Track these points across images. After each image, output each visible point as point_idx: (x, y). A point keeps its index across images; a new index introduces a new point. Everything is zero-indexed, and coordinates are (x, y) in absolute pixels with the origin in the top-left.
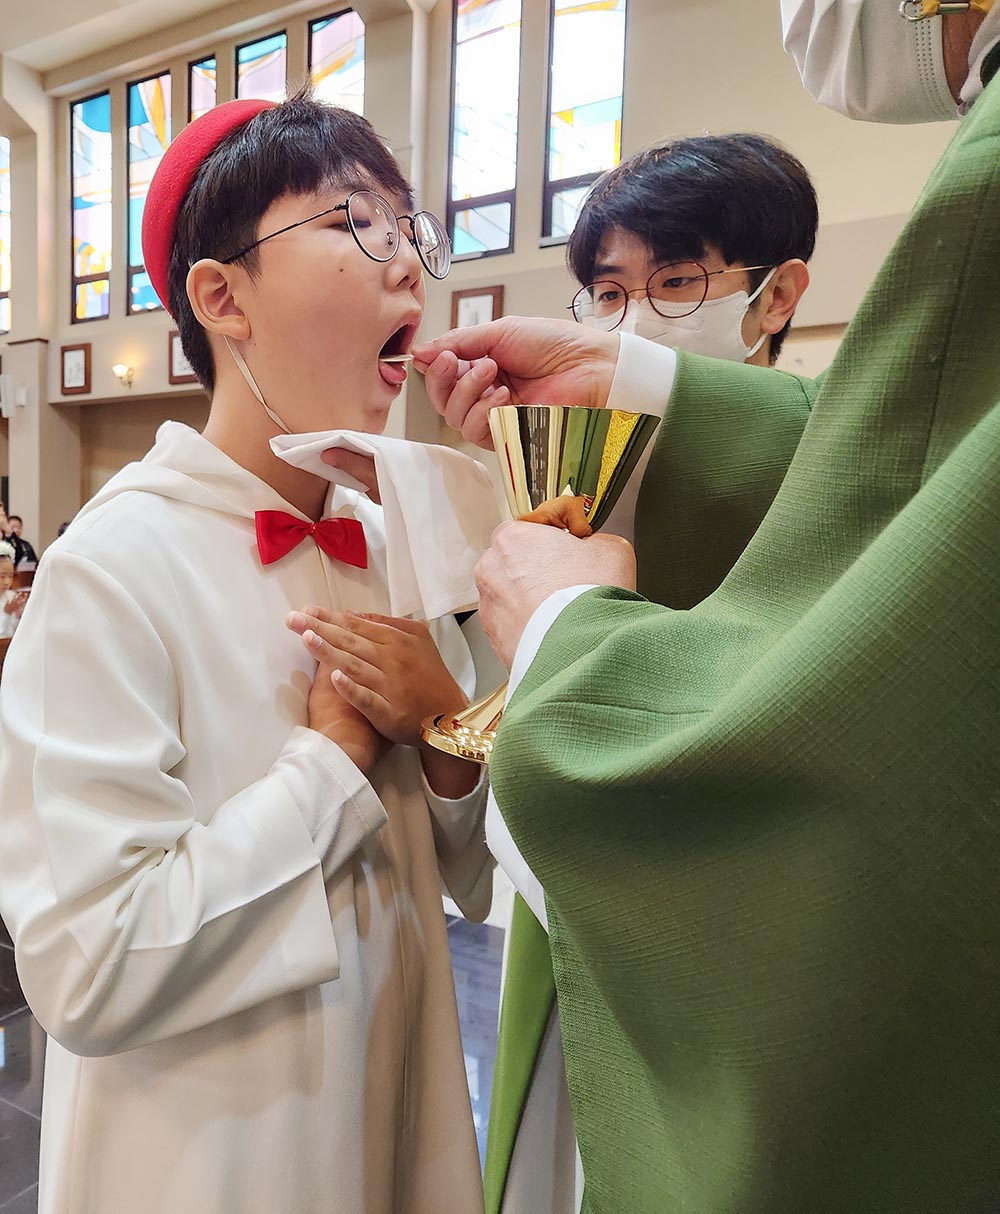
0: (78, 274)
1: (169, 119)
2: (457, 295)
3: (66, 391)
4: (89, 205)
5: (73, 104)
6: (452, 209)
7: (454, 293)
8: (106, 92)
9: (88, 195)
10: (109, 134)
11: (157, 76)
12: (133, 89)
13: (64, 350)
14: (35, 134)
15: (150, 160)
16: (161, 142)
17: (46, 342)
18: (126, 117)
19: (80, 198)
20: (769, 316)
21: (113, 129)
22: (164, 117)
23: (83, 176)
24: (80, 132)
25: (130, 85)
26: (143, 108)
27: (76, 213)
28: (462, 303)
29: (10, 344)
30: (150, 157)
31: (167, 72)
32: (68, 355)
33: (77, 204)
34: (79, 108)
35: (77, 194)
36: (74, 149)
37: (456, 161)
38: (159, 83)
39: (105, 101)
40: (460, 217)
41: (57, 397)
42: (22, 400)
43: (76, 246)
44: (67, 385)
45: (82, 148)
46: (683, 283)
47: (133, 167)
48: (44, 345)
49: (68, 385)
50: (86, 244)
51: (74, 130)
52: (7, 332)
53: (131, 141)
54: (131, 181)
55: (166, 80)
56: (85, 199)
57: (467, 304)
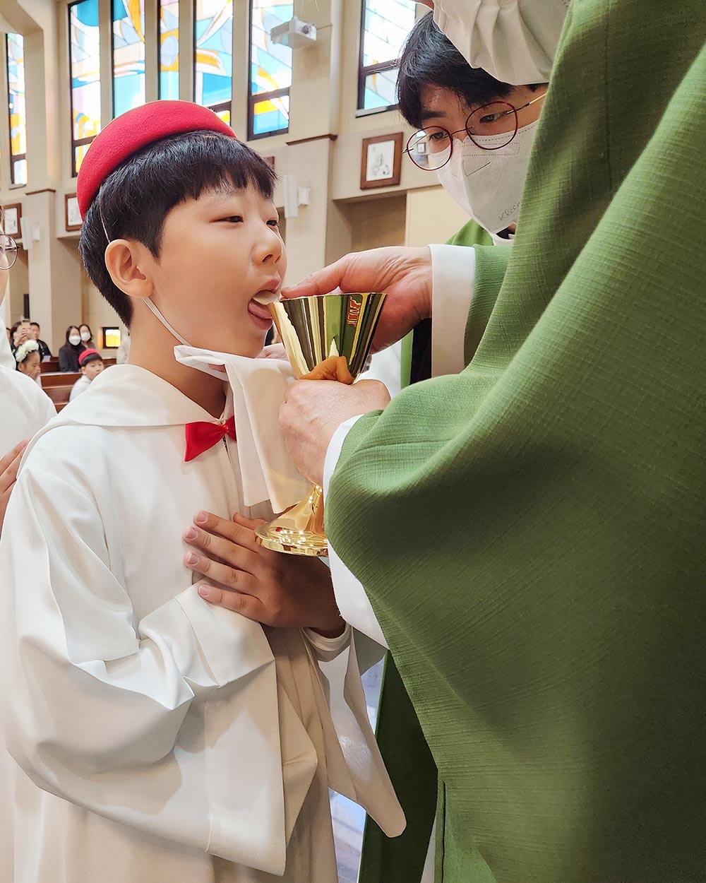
0: (76, 138)
1: (143, 13)
2: (367, 142)
3: (69, 229)
4: (83, 84)
5: (70, 6)
6: (363, 73)
7: (364, 140)
9: (82, 76)
10: (98, 28)
13: (67, 197)
14: (42, 30)
15: (129, 47)
16: (135, 32)
17: (54, 191)
18: (111, 13)
19: (77, 78)
21: (101, 24)
22: (140, 12)
23: (78, 61)
24: (76, 28)
26: (123, 6)
27: (74, 90)
28: (371, 147)
29: (27, 194)
30: (129, 44)
32: (70, 201)
33: (75, 83)
34: (74, 8)
35: (74, 76)
36: (72, 41)
37: (366, 34)
40: (369, 79)
41: (63, 233)
42: (37, 237)
43: (74, 117)
44: (70, 223)
45: (76, 39)
46: (496, 118)
47: (116, 52)
48: (52, 193)
50: (81, 114)
51: (72, 26)
52: (25, 185)
53: (115, 32)
54: (115, 64)
56: (80, 79)
57: (374, 149)
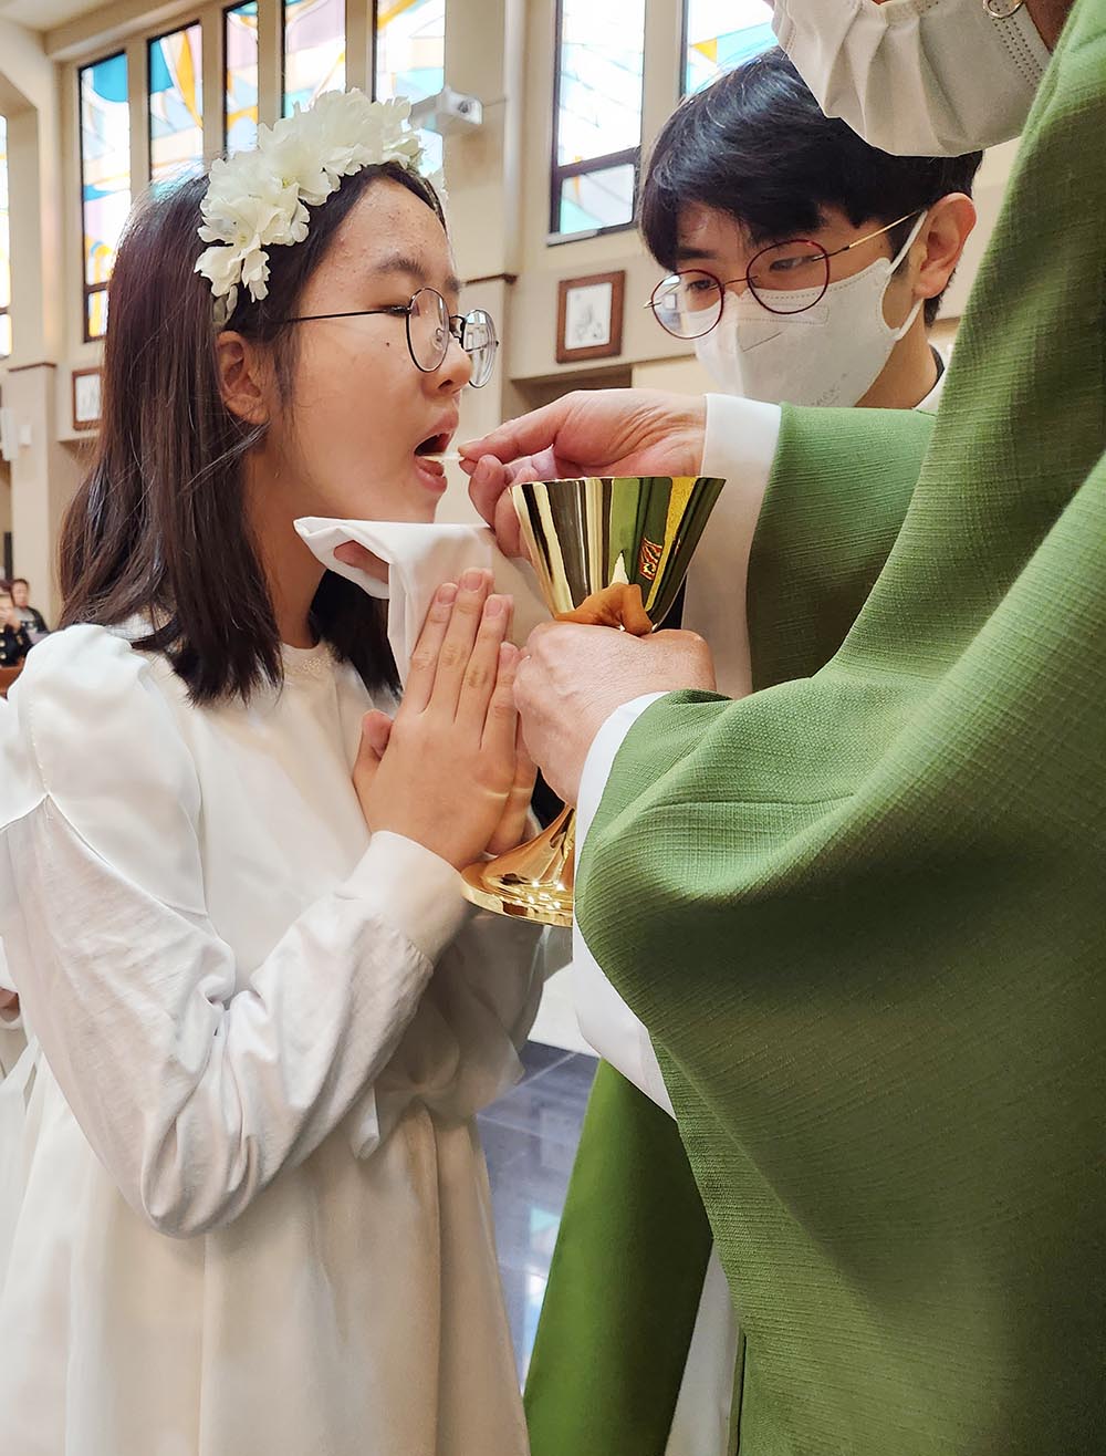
0: (91, 281)
1: (199, 81)
2: (566, 286)
3: (78, 426)
4: (100, 195)
5: (81, 70)
6: (558, 177)
7: (561, 282)
8: (121, 53)
9: (102, 181)
10: (127, 104)
11: (184, 28)
12: (155, 47)
13: (76, 375)
14: (35, 109)
15: (176, 135)
16: (190, 110)
17: (53, 366)
18: (146, 81)
19: (91, 185)
20: (924, 275)
21: (131, 98)
22: (194, 81)
23: (94, 158)
24: (91, 105)
25: (151, 41)
26: (167, 70)
27: (86, 204)
28: (570, 295)
29: (12, 370)
30: (175, 131)
31: (196, 23)
32: (80, 381)
33: (88, 193)
34: (89, 74)
35: (88, 181)
36: (85, 124)
37: (562, 113)
38: (186, 37)
39: (121, 63)
40: (568, 186)
41: (68, 434)
42: (26, 438)
43: (89, 245)
45: (93, 123)
46: (795, 264)
47: (155, 144)
48: (50, 369)
49: (81, 418)
50: (98, 243)
51: (84, 102)
52: (6, 357)
53: (153, 111)
54: (155, 161)
55: (195, 33)
56: (98, 187)
57: (578, 297)
